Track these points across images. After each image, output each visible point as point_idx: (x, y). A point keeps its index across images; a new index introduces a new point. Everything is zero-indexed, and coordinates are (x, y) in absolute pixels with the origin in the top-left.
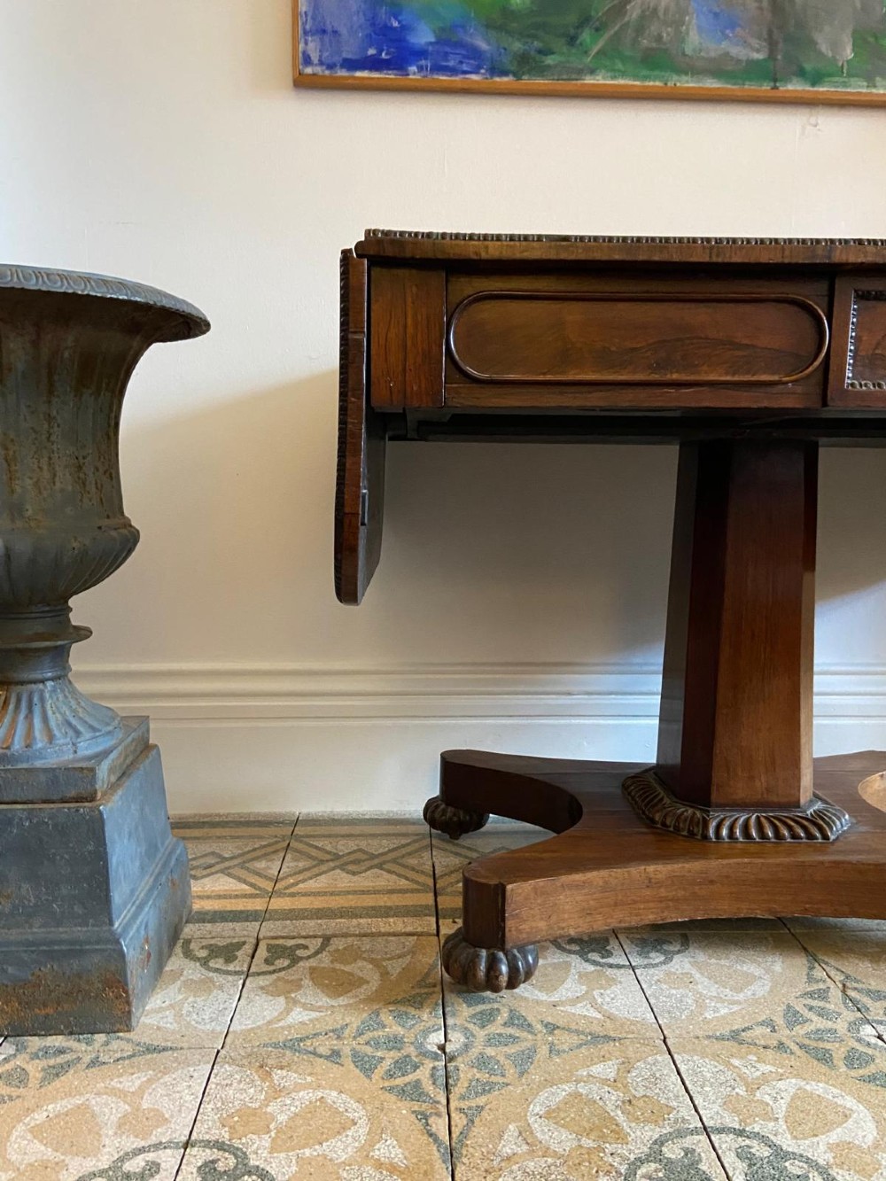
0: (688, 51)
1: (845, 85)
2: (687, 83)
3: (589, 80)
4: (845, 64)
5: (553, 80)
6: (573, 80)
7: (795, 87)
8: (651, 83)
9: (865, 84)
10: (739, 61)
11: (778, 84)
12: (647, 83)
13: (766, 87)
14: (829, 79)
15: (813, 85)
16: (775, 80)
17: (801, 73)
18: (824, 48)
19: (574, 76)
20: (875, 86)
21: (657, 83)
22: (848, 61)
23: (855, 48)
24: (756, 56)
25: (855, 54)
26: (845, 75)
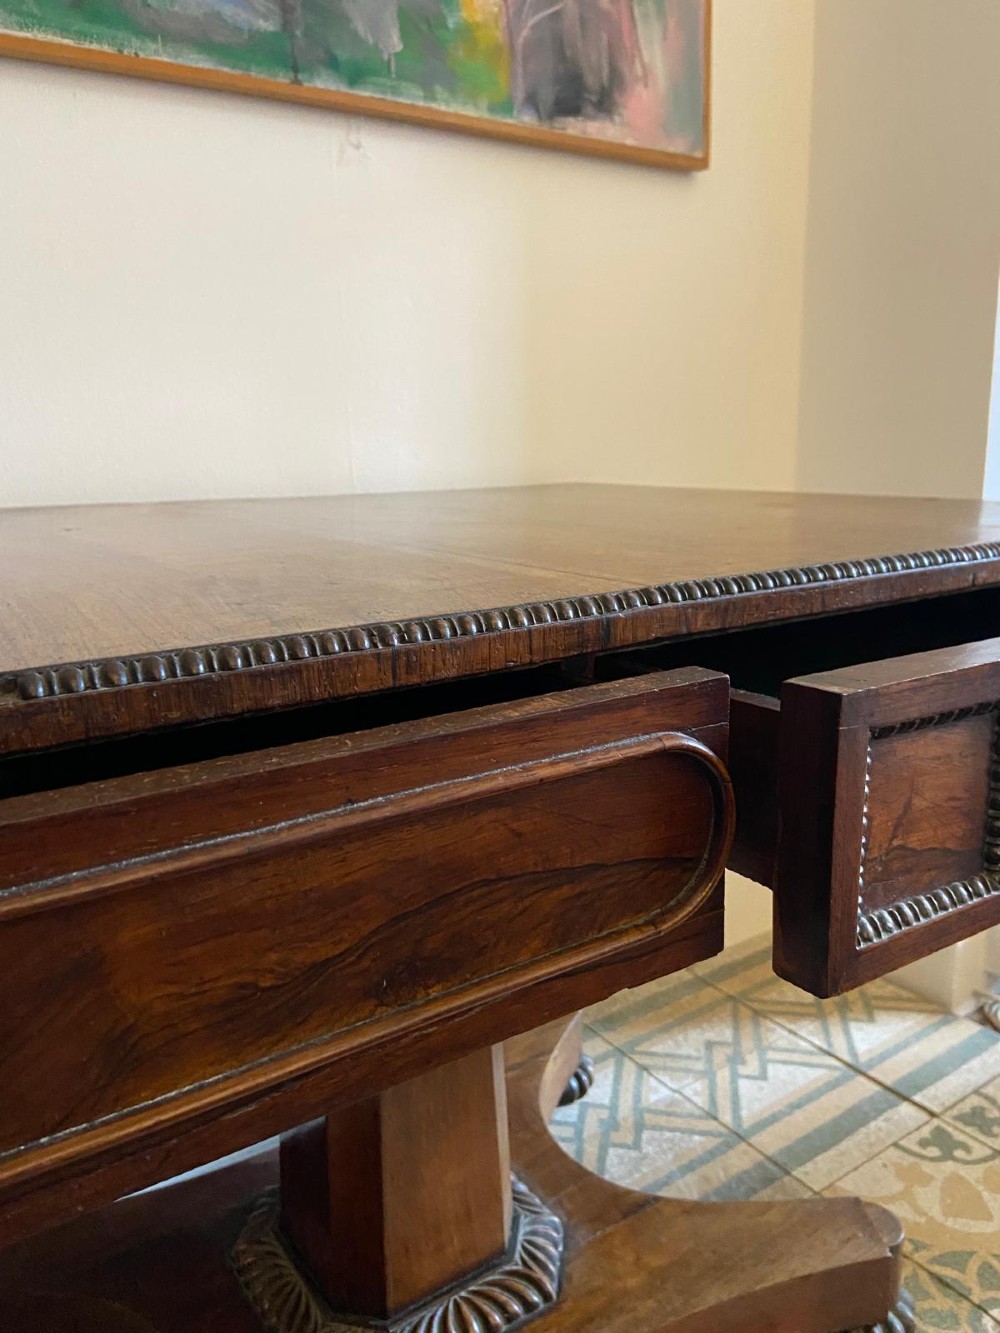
1: (395, 91)
2: (156, 53)
4: (393, 58)
7: (324, 83)
8: (95, 46)
9: (421, 93)
10: (238, 30)
11: (300, 77)
12: (87, 45)
13: (283, 79)
14: (374, 79)
15: (351, 84)
16: (296, 70)
17: (333, 64)
18: (360, 27)
20: (434, 99)
21: (106, 48)
22: (396, 54)
23: (404, 35)
24: (264, 25)
25: (405, 46)
26: (394, 76)
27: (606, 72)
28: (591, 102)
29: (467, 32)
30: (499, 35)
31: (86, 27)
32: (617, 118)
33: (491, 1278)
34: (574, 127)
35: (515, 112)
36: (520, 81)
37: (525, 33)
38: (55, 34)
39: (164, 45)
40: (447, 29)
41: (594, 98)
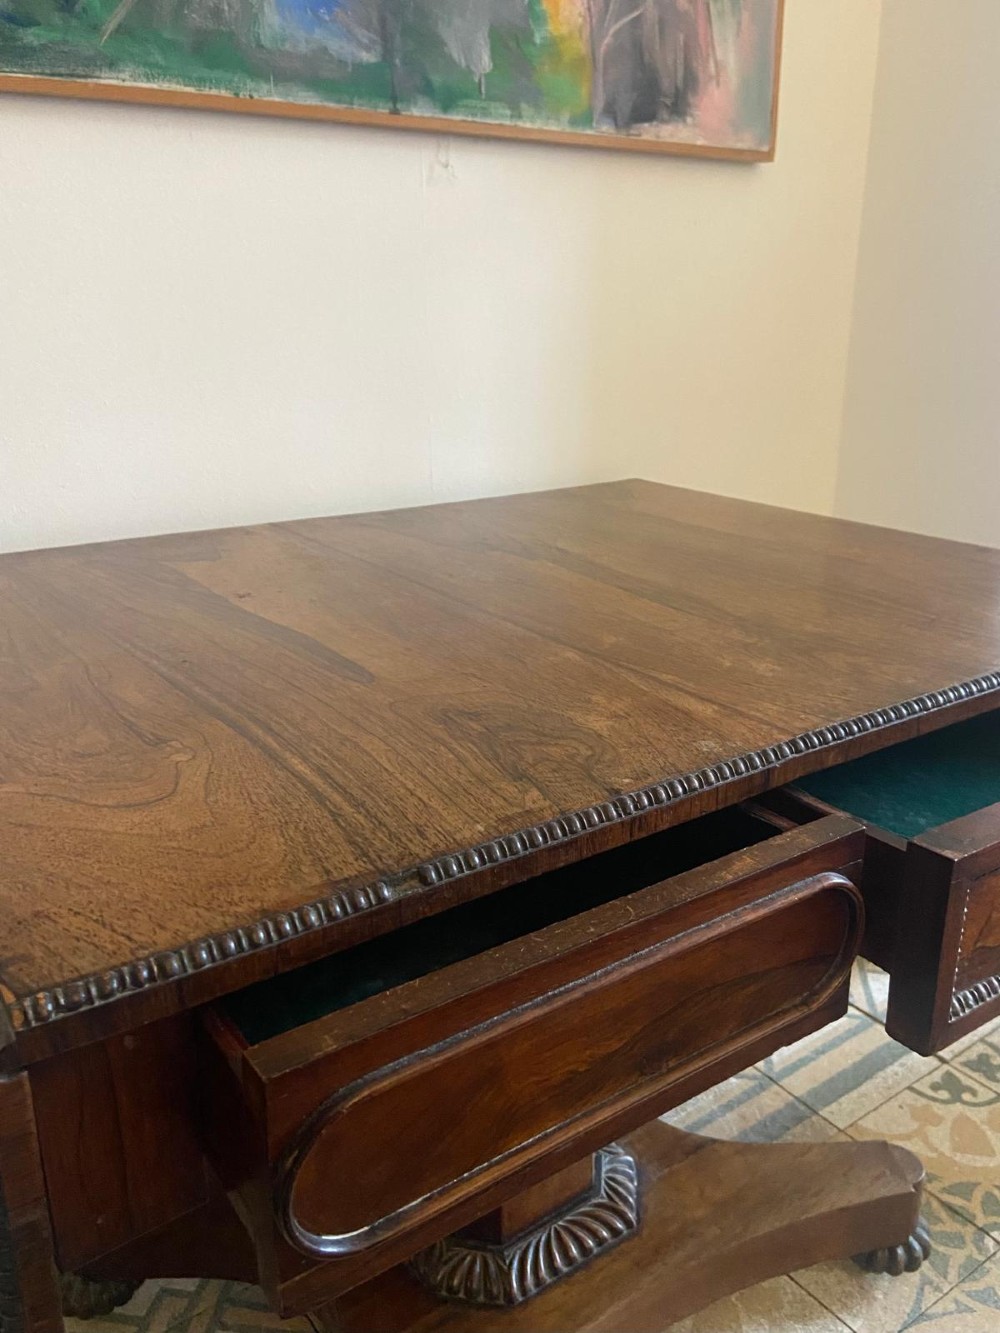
0: (266, 42)
1: (485, 112)
2: (269, 94)
3: (109, 79)
4: (483, 80)
5: (41, 74)
6: (79, 76)
7: (420, 111)
8: (214, 92)
9: (509, 112)
10: (342, 63)
11: (399, 106)
12: (206, 91)
13: (383, 110)
14: (466, 102)
15: (446, 109)
16: (394, 99)
17: (427, 90)
18: (455, 51)
19: (80, 71)
20: (520, 117)
21: (223, 93)
22: (486, 75)
23: (493, 58)
24: (368, 57)
25: (495, 65)
26: (484, 97)
27: (680, 74)
28: (667, 106)
29: (553, 46)
30: (580, 47)
31: (206, 73)
32: (689, 120)
33: (582, 1209)
34: (648, 132)
35: (594, 124)
36: (600, 89)
37: (607, 40)
38: (178, 83)
39: (276, 85)
40: (534, 44)
41: (668, 102)
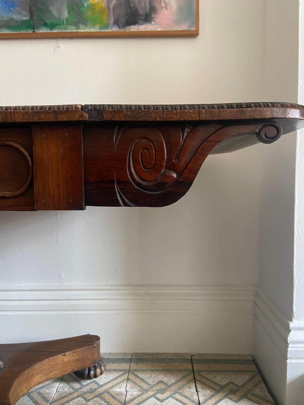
1: (65, 28)
4: (65, 19)
7: (43, 30)
9: (74, 28)
10: (17, 21)
11: (35, 30)
13: (30, 31)
14: (58, 26)
15: (51, 29)
16: (34, 29)
17: (45, 25)
18: (55, 13)
20: (79, 29)
23: (69, 12)
24: (24, 18)
25: (69, 15)
26: (65, 24)
27: (148, 8)
28: (143, 20)
29: (92, 7)
30: (104, 5)
32: (153, 23)
34: (134, 29)
35: (110, 28)
36: (112, 17)
37: (114, 2)
40: (84, 7)
41: (143, 18)
